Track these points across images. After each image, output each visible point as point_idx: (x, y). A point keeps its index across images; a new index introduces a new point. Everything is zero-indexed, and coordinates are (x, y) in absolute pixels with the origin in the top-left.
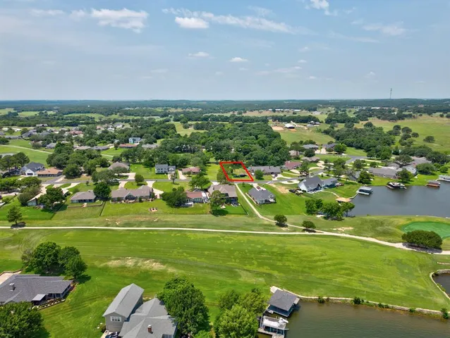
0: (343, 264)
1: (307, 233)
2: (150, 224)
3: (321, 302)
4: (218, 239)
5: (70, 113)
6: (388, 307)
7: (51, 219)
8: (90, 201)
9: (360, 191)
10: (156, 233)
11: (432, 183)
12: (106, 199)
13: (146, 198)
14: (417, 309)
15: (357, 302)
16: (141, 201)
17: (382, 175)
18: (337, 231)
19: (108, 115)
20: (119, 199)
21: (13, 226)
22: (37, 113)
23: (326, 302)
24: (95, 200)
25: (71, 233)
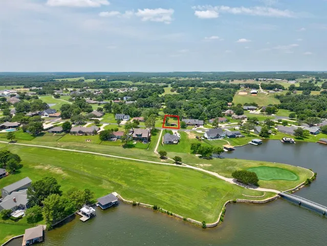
0: (173, 185)
1: (175, 165)
2: (80, 148)
3: (134, 205)
4: (112, 161)
5: (114, 80)
6: (172, 215)
7: (31, 140)
8: (58, 132)
9: (252, 142)
10: (77, 154)
11: (323, 141)
12: (69, 132)
13: (90, 133)
14: (188, 219)
15: (155, 208)
16: (86, 135)
17: (285, 132)
18: (196, 166)
19: (135, 82)
20: (74, 133)
21: (11, 142)
22: (95, 80)
23: (137, 206)
24: (62, 132)
25: (32, 149)
